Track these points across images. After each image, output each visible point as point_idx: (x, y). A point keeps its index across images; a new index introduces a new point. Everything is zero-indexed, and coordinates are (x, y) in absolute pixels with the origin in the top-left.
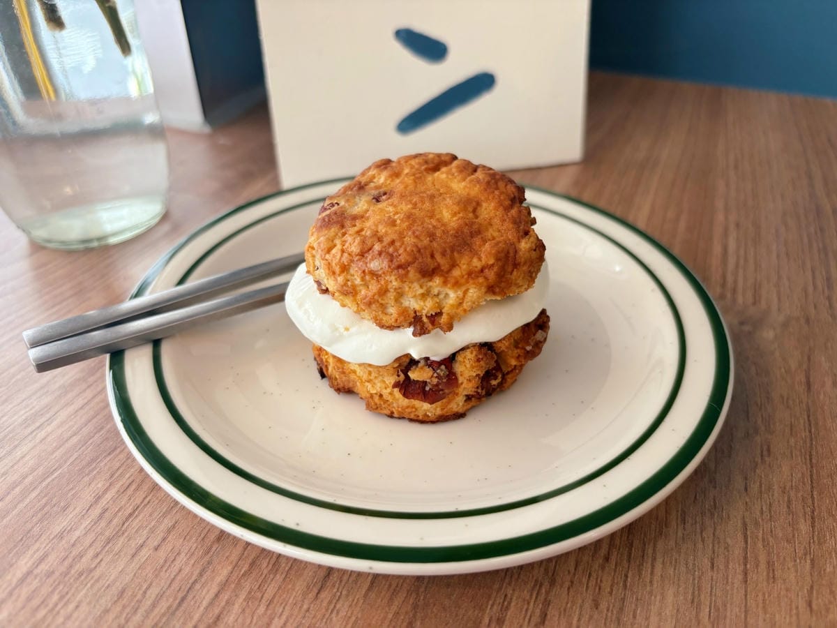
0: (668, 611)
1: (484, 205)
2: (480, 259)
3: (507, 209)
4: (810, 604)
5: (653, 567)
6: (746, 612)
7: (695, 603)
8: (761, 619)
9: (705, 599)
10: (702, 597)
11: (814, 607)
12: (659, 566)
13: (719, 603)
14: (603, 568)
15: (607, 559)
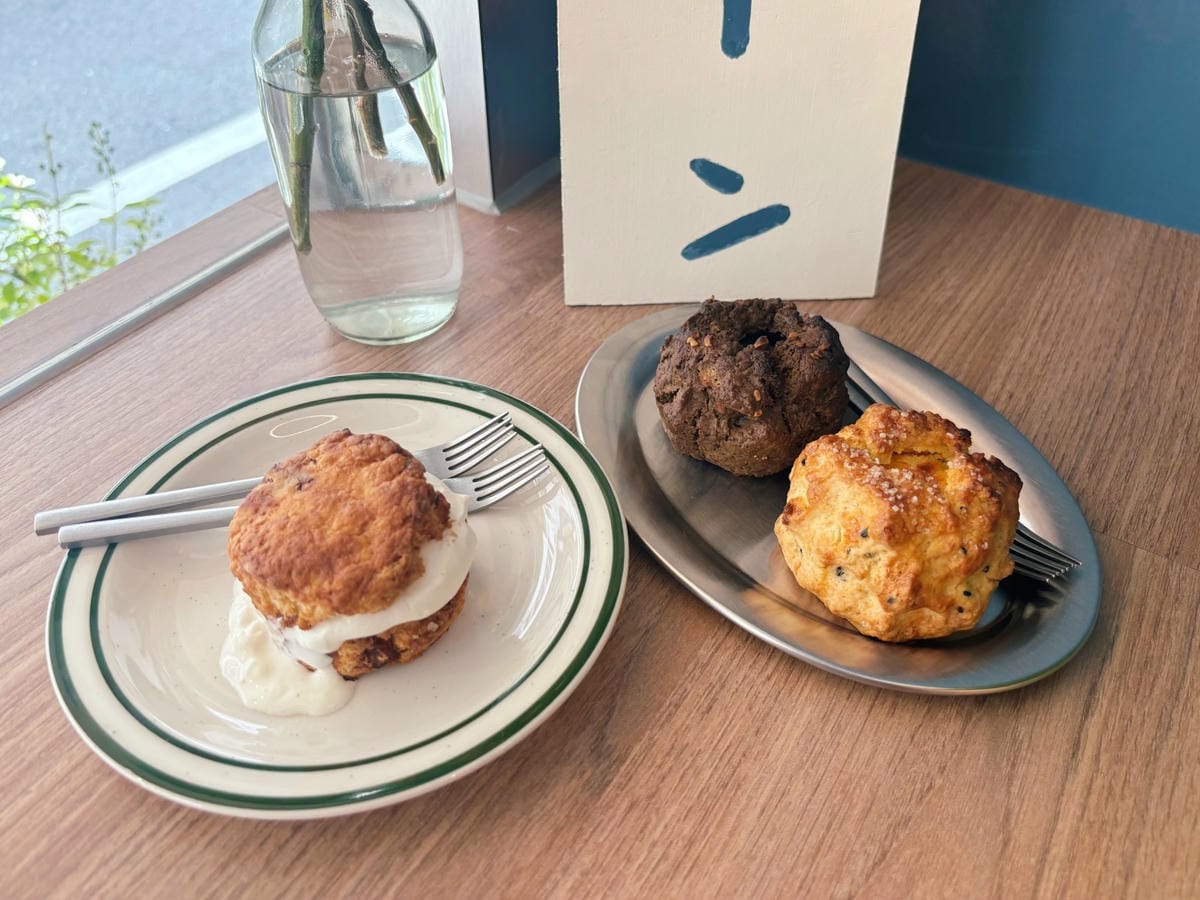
0: (803, 721)
1: (378, 518)
2: (331, 583)
3: (394, 528)
4: (913, 737)
5: (802, 689)
6: (861, 732)
7: (825, 719)
8: (870, 739)
9: (833, 719)
10: (832, 717)
11: (915, 739)
12: (807, 690)
13: (843, 723)
14: (764, 683)
15: (769, 678)
